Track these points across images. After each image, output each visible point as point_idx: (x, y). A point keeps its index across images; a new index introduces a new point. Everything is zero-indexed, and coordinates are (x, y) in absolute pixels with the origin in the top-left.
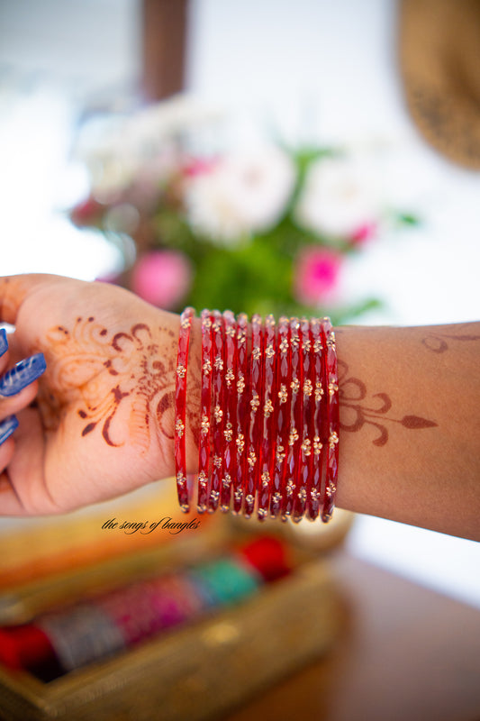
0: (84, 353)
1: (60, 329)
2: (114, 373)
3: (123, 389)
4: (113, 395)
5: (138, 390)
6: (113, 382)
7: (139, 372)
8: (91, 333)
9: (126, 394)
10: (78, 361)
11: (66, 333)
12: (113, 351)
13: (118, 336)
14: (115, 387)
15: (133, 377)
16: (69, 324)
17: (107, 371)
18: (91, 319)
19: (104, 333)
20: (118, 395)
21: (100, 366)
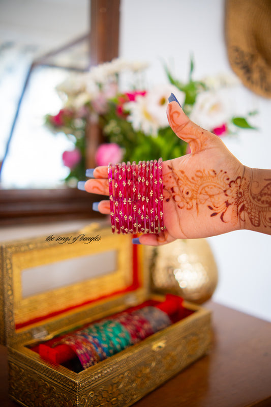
0: (218, 184)
1: (214, 171)
2: (226, 195)
3: (230, 202)
4: (225, 204)
5: (234, 203)
6: (226, 198)
7: (235, 196)
8: (224, 178)
9: (230, 204)
10: (215, 186)
11: (215, 174)
12: (228, 186)
13: (232, 182)
14: (226, 201)
15: (233, 197)
16: (218, 171)
17: (224, 194)
18: (226, 172)
19: (228, 179)
20: (228, 204)
21: (222, 191)
